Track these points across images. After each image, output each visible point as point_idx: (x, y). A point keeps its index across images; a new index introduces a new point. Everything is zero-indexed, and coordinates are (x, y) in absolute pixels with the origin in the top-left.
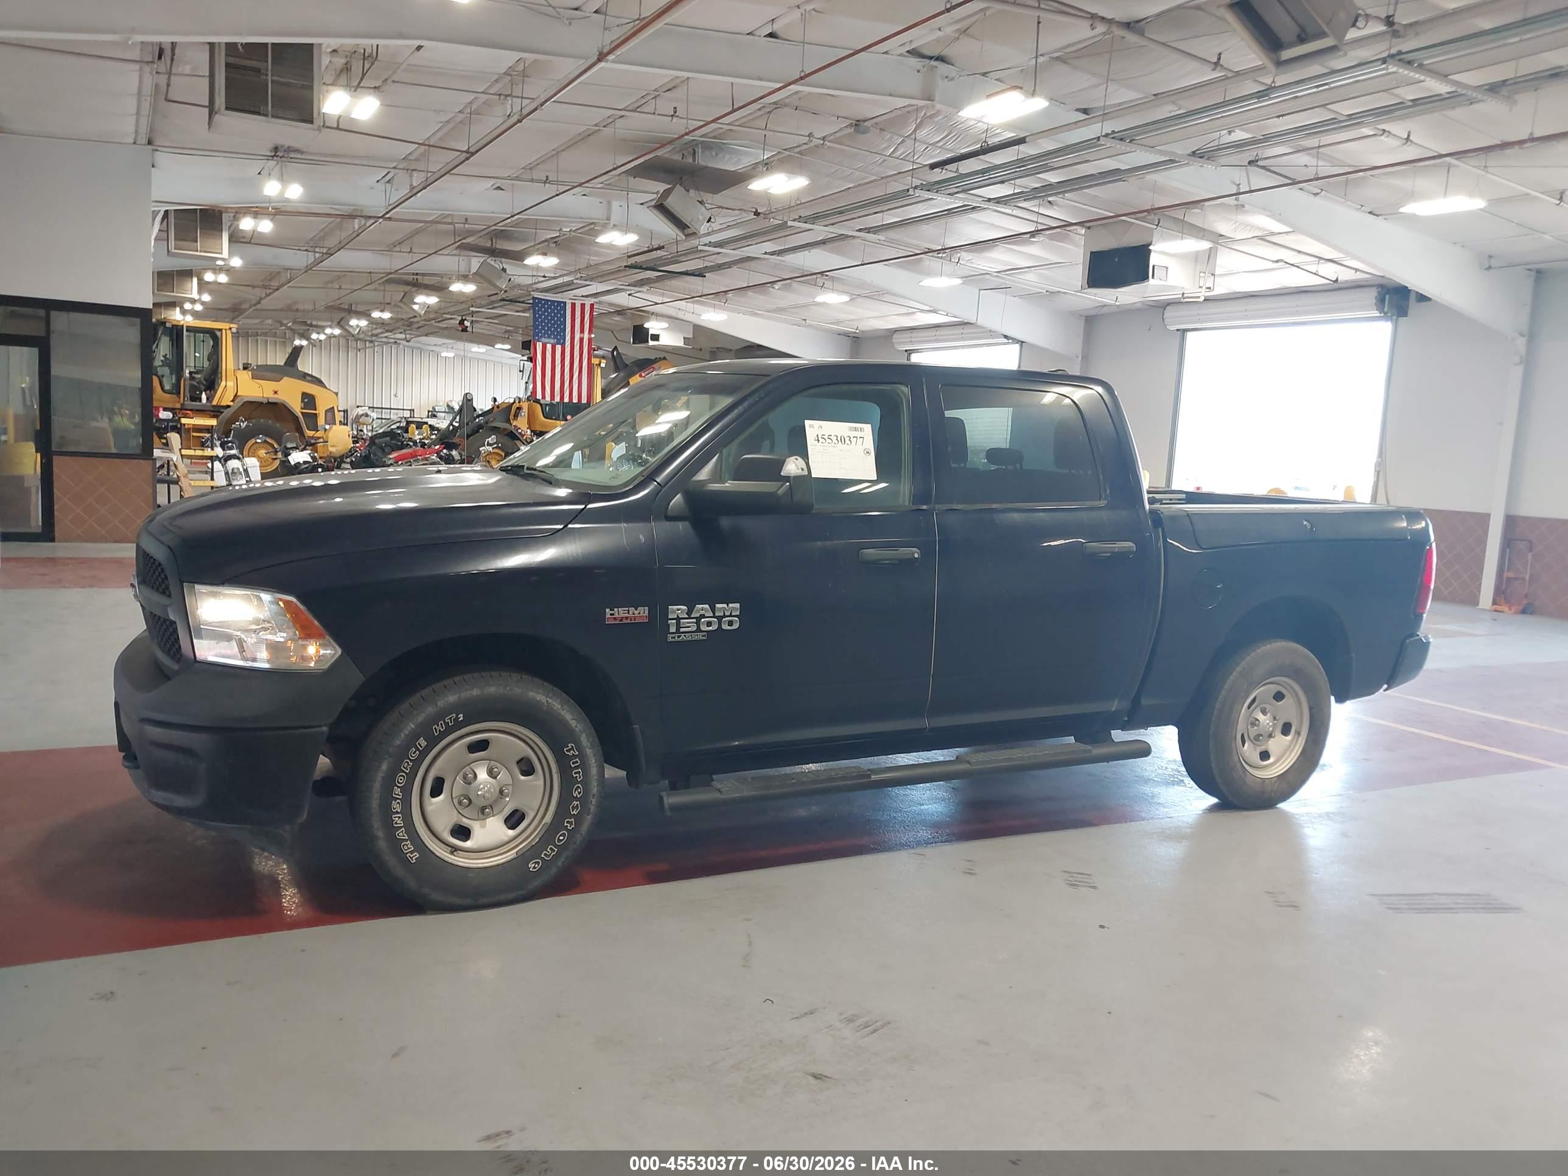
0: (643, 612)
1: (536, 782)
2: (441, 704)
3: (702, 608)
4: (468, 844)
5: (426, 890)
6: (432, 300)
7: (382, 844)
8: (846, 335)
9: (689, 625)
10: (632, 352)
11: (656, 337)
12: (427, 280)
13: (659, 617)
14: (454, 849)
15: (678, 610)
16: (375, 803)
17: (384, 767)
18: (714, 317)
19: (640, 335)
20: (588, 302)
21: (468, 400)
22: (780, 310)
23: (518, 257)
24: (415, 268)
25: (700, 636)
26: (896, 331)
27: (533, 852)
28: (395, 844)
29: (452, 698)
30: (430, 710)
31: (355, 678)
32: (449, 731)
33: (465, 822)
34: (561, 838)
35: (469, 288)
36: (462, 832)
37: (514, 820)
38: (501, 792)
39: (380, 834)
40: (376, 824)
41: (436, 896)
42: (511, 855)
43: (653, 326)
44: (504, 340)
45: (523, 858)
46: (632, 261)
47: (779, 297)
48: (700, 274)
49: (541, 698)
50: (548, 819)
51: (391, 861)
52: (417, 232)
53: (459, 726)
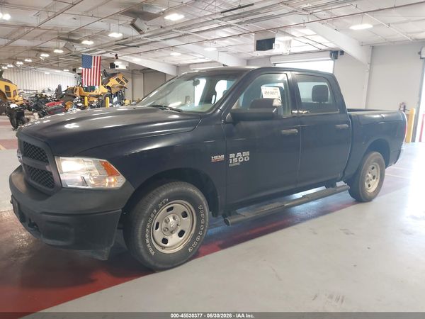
0: (223, 156)
1: (188, 219)
2: (160, 196)
3: (239, 154)
4: (168, 245)
5: (157, 265)
6: (47, 55)
7: (142, 250)
8: (175, 65)
9: (235, 160)
10: (110, 71)
11: (117, 67)
12: (45, 49)
13: (227, 158)
14: (163, 248)
15: (232, 155)
16: (139, 236)
17: (143, 222)
18: (137, 60)
19: (113, 66)
20: (99, 56)
21: (60, 87)
22: (156, 58)
23: (79, 42)
24: (41, 46)
25: (238, 164)
26: (190, 64)
27: (189, 245)
28: (147, 249)
29: (164, 193)
30: (157, 198)
31: (132, 190)
32: (163, 205)
33: (166, 237)
34: (198, 238)
35: (61, 52)
36: (165, 241)
37: (181, 234)
38: (178, 225)
39: (142, 247)
40: (140, 243)
41: (160, 266)
42: (182, 247)
43: (117, 63)
44: (67, 68)
45: (186, 248)
46: (117, 43)
47: (157, 54)
48: (138, 46)
49: (191, 190)
50: (193, 232)
51: (145, 256)
52: (44, 33)
53: (166, 203)
